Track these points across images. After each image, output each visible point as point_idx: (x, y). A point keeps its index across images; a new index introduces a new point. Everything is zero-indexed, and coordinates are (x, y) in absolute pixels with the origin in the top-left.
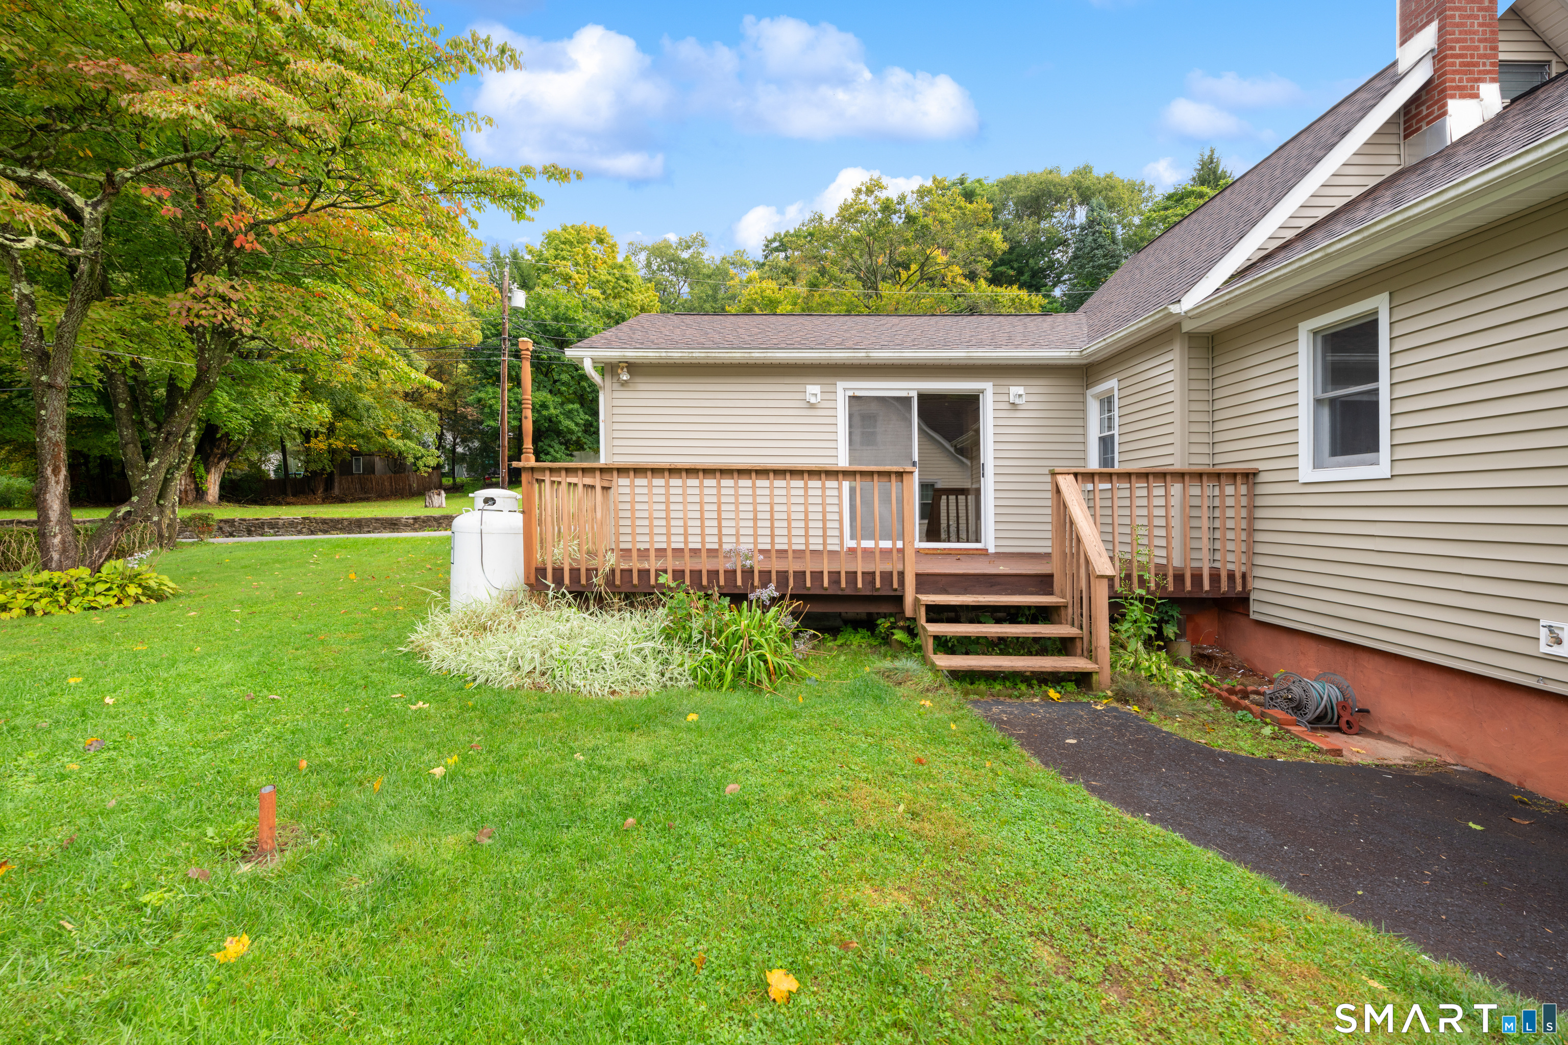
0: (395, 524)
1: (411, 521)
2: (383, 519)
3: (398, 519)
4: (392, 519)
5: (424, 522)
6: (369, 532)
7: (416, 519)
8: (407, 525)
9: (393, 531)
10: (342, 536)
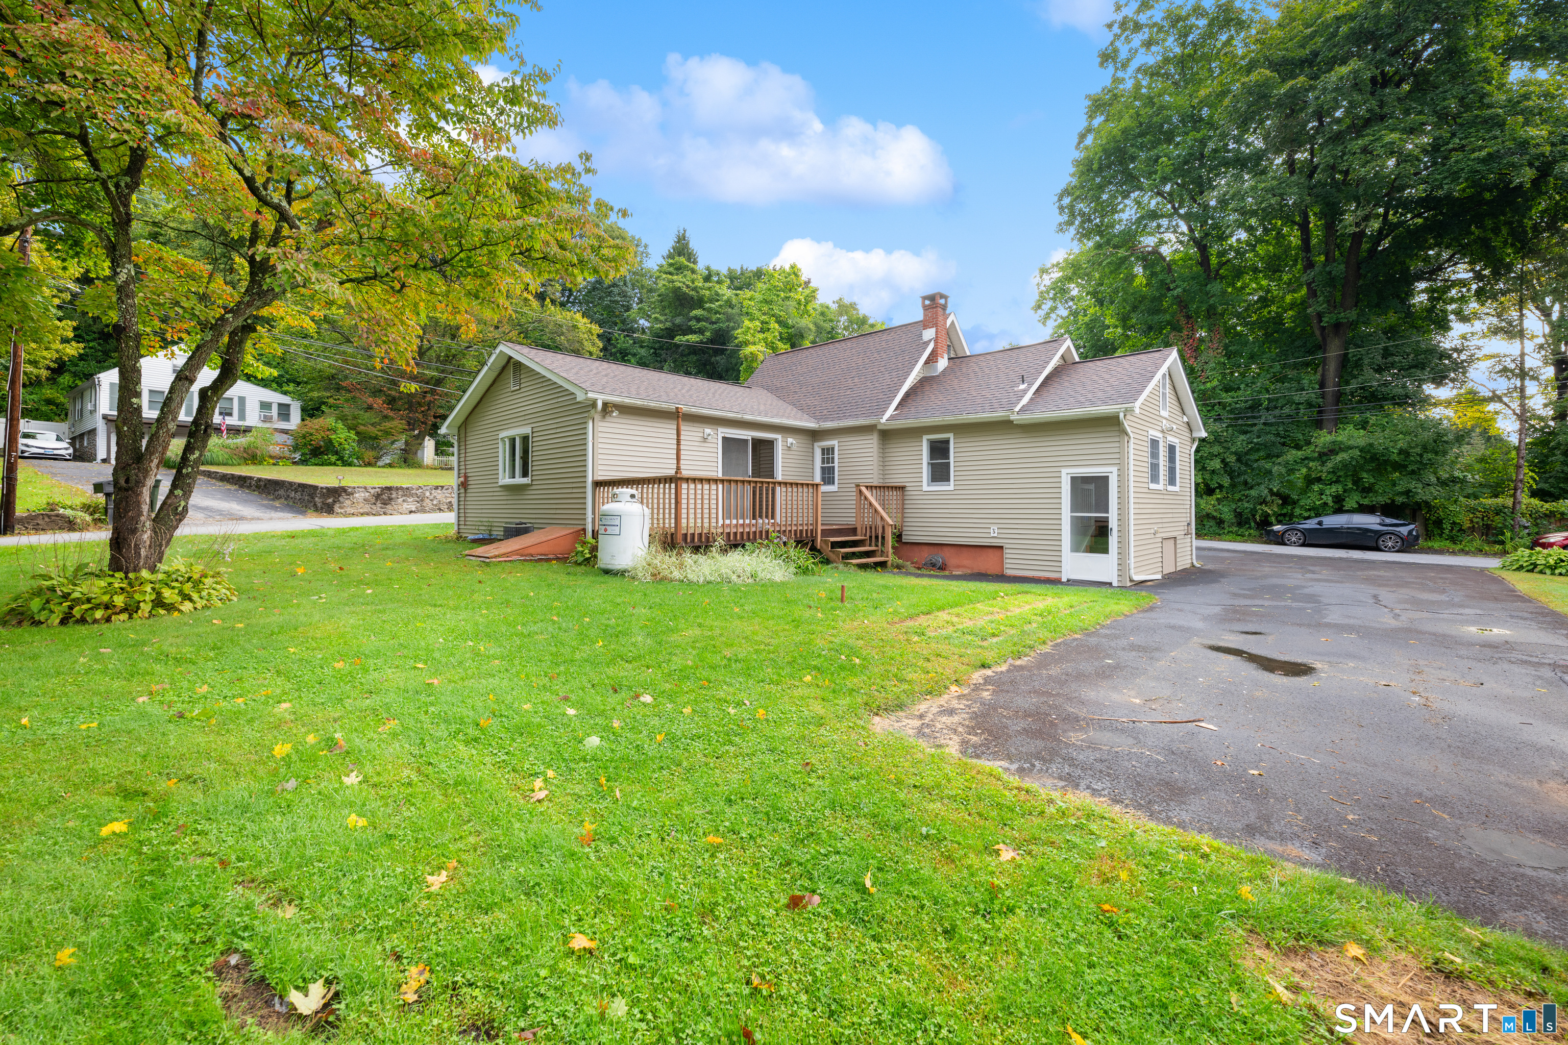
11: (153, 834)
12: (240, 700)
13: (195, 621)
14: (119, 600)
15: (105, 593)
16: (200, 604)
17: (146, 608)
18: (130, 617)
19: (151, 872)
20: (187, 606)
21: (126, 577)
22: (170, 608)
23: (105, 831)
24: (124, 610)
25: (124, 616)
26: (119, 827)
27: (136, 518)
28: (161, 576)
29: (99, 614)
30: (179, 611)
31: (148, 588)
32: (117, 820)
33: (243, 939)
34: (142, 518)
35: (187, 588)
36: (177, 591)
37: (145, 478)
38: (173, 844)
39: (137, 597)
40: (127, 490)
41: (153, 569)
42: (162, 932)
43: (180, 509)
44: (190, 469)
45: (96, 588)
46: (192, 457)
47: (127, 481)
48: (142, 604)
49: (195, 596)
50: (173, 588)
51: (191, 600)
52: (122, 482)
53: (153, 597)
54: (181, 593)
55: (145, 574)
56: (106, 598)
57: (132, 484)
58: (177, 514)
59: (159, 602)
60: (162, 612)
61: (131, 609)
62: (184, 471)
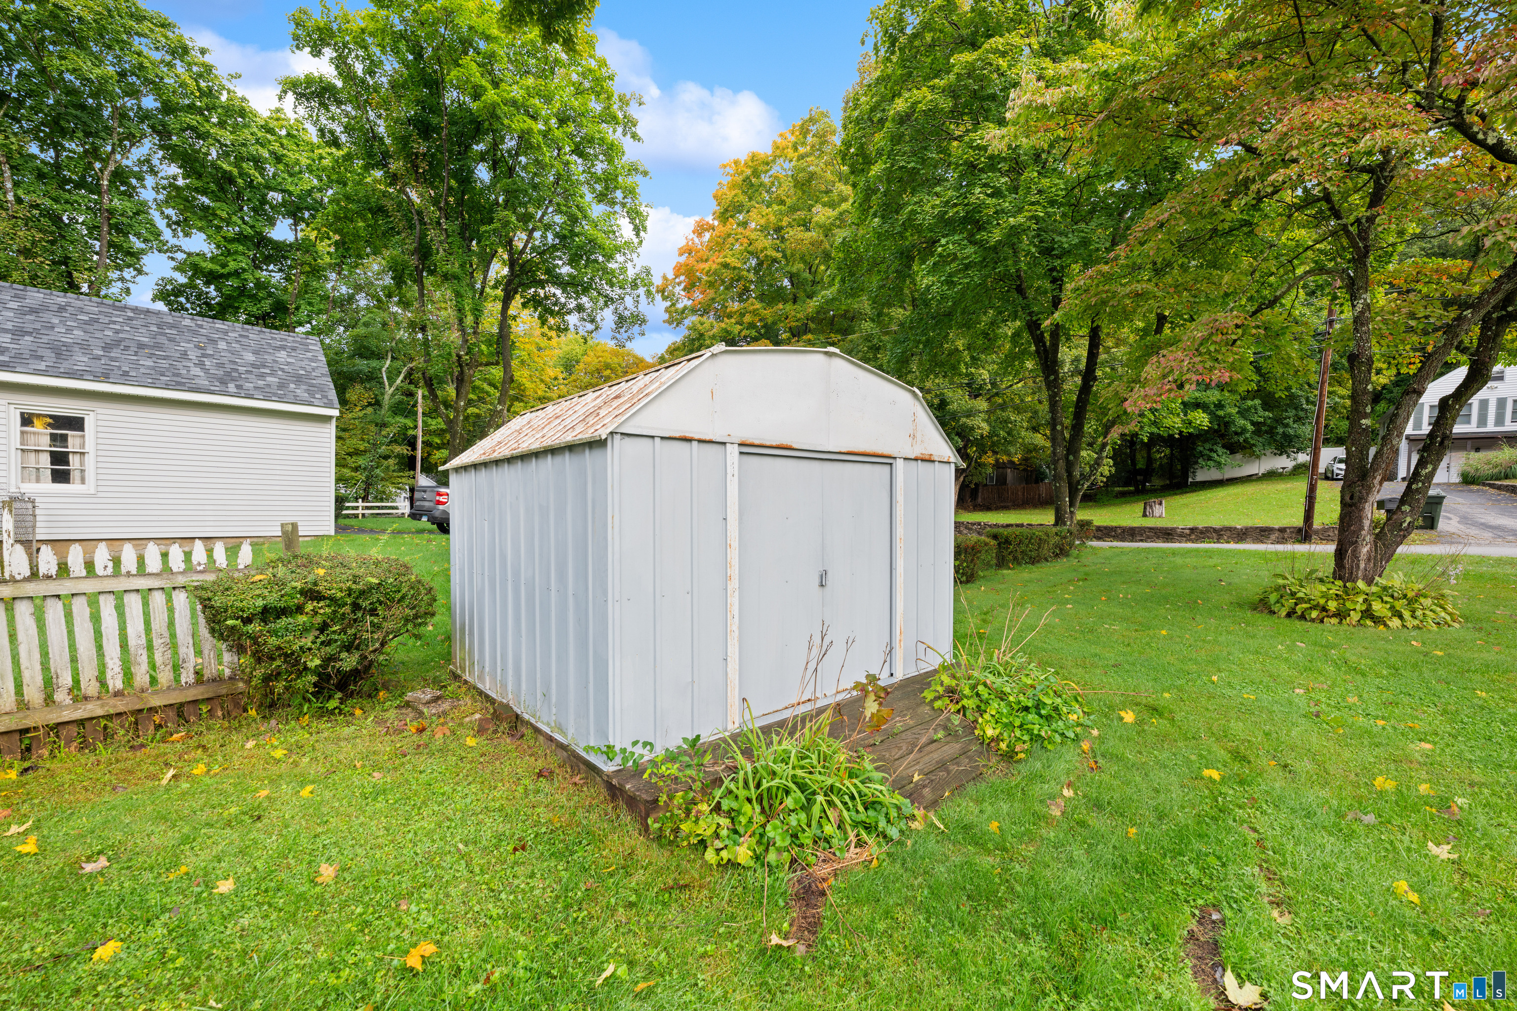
0: (1169, 534)
1: (1188, 532)
2: (1157, 528)
3: (1174, 529)
4: (1167, 529)
5: (1202, 532)
6: (1142, 541)
7: (1193, 530)
8: (1182, 535)
9: (1167, 540)
10: (1115, 544)
11: (1231, 792)
12: (1381, 723)
13: (1395, 638)
14: (1332, 605)
15: (1322, 597)
16: (1411, 622)
17: (1355, 617)
18: (1340, 623)
19: (1212, 818)
20: (1395, 623)
21: (1345, 586)
22: (1378, 621)
23: (1207, 773)
24: (1334, 615)
25: (1335, 621)
26: (1215, 775)
27: (1357, 533)
28: (1374, 589)
29: (1314, 614)
30: (1385, 625)
31: (1360, 599)
32: (1218, 769)
33: (1231, 907)
34: (1363, 533)
35: (1400, 605)
36: (1388, 606)
37: (1368, 494)
38: (1240, 808)
39: (1349, 605)
40: (1350, 506)
41: (1370, 582)
42: (1186, 859)
43: (1405, 525)
44: (1420, 485)
45: (1316, 591)
46: (1424, 472)
47: (1352, 498)
48: (1352, 613)
49: (1407, 614)
50: (1386, 602)
51: (1401, 617)
52: (1347, 498)
53: (1364, 608)
54: (1392, 608)
55: (1361, 584)
56: (1322, 602)
57: (1356, 500)
58: (1401, 530)
59: (1368, 614)
60: (1369, 622)
61: (1341, 615)
62: (1414, 486)
